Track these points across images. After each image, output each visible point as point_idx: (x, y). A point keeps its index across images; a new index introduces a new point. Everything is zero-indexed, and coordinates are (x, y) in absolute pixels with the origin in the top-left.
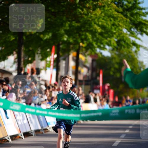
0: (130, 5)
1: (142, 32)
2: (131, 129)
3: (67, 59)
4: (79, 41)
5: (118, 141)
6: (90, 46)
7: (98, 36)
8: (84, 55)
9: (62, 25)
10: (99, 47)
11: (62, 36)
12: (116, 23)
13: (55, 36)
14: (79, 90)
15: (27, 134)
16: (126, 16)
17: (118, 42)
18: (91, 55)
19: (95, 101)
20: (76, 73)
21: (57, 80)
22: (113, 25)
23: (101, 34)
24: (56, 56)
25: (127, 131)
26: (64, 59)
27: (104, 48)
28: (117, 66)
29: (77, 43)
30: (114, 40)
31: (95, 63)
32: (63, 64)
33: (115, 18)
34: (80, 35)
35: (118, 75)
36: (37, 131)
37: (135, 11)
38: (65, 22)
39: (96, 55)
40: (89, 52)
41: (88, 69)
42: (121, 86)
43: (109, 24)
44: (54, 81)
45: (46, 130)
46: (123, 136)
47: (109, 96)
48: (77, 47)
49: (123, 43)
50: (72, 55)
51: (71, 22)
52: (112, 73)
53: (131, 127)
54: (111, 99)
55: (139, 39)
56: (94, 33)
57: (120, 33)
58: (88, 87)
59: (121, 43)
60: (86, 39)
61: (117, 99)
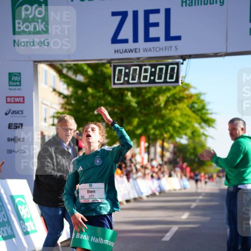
0: (200, 108)
1: (209, 126)
2: (203, 196)
3: (155, 146)
4: (163, 132)
5: (194, 205)
6: (171, 137)
7: (177, 129)
8: (168, 142)
9: (151, 122)
10: (178, 137)
11: (150, 130)
12: (190, 119)
13: (146, 131)
14: (164, 168)
15: (128, 201)
16: (197, 115)
17: (193, 133)
18: (172, 143)
19: (177, 175)
20: (162, 156)
21: (148, 161)
22: (188, 121)
23: (180, 127)
24: (147, 145)
25: (201, 197)
26: (153, 146)
27: (182, 138)
28: (192, 151)
29: (162, 135)
30: (189, 132)
31: (176, 150)
32: (152, 150)
33: (189, 116)
34: (164, 129)
35: (193, 157)
36: (135, 199)
37: (204, 111)
38: (153, 120)
39: (176, 143)
40: (171, 141)
41: (171, 153)
42: (195, 165)
43: (184, 121)
44: (146, 162)
45: (141, 198)
46: (198, 201)
47: (186, 172)
48: (162, 137)
49: (195, 134)
50: (159, 143)
51: (158, 120)
52: (188, 155)
53: (203, 194)
54: (188, 175)
55: (207, 131)
56: (174, 127)
57: (193, 127)
58: (171, 166)
59: (194, 134)
60: (169, 131)
61: (192, 174)
